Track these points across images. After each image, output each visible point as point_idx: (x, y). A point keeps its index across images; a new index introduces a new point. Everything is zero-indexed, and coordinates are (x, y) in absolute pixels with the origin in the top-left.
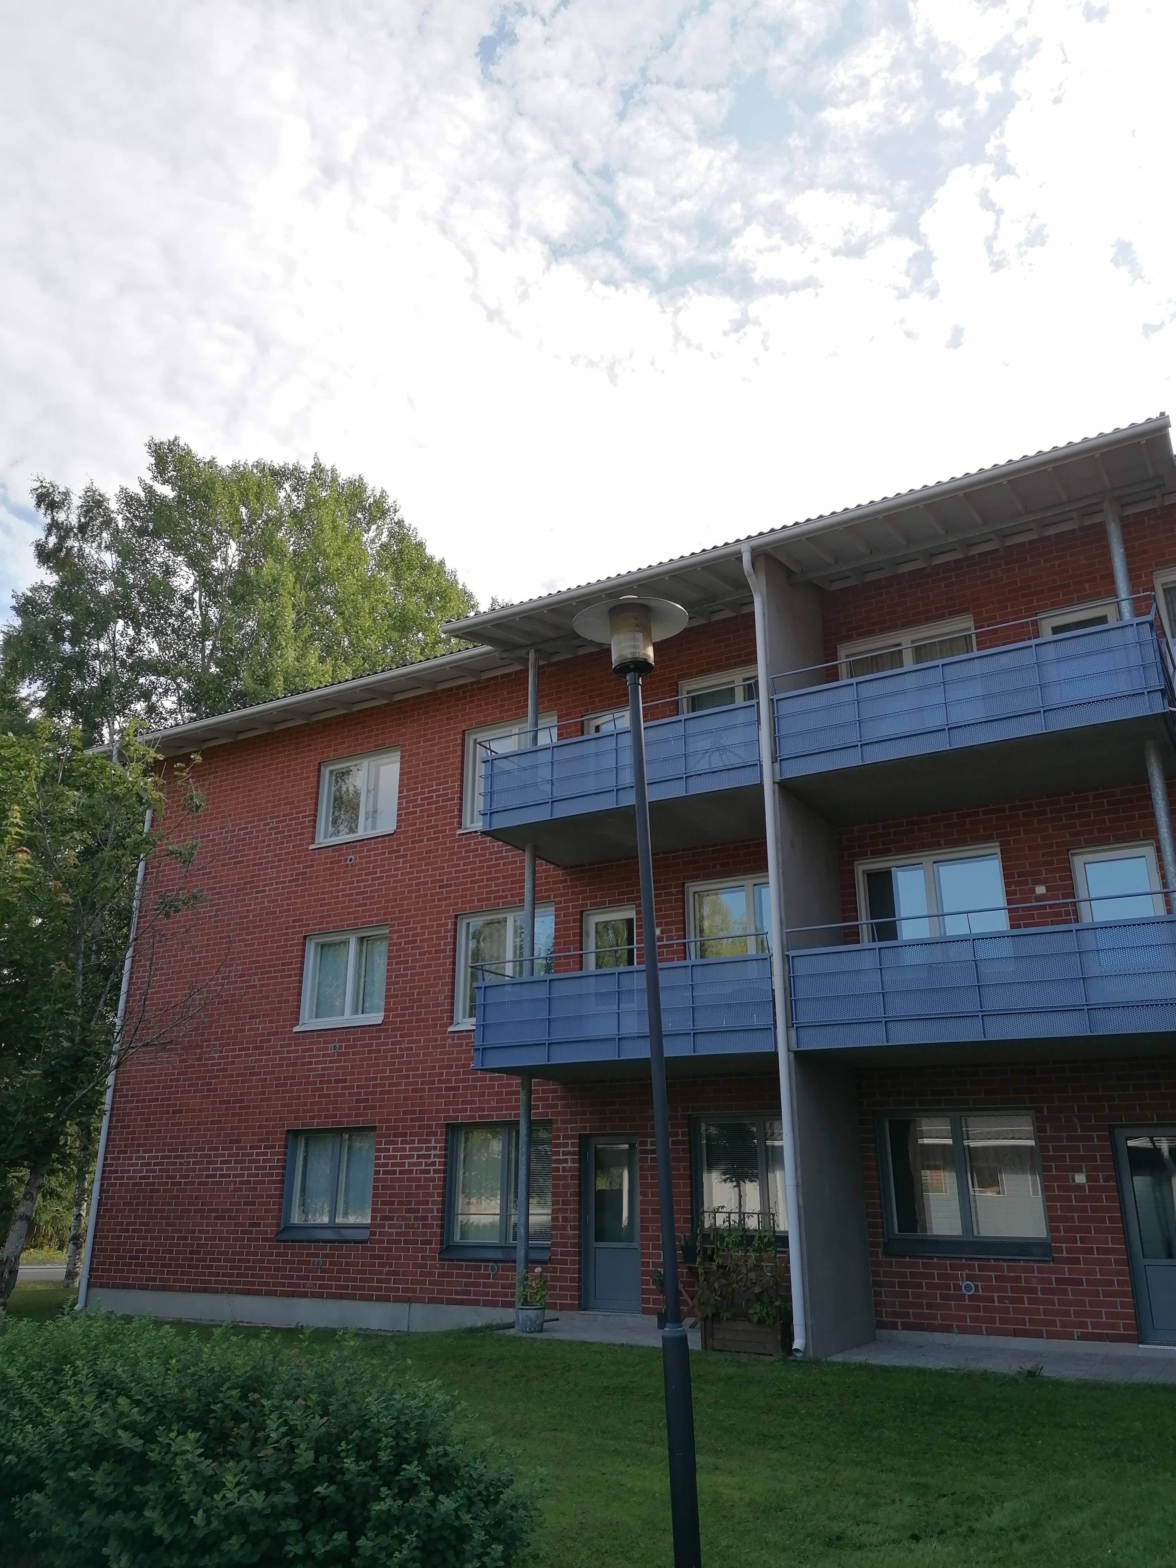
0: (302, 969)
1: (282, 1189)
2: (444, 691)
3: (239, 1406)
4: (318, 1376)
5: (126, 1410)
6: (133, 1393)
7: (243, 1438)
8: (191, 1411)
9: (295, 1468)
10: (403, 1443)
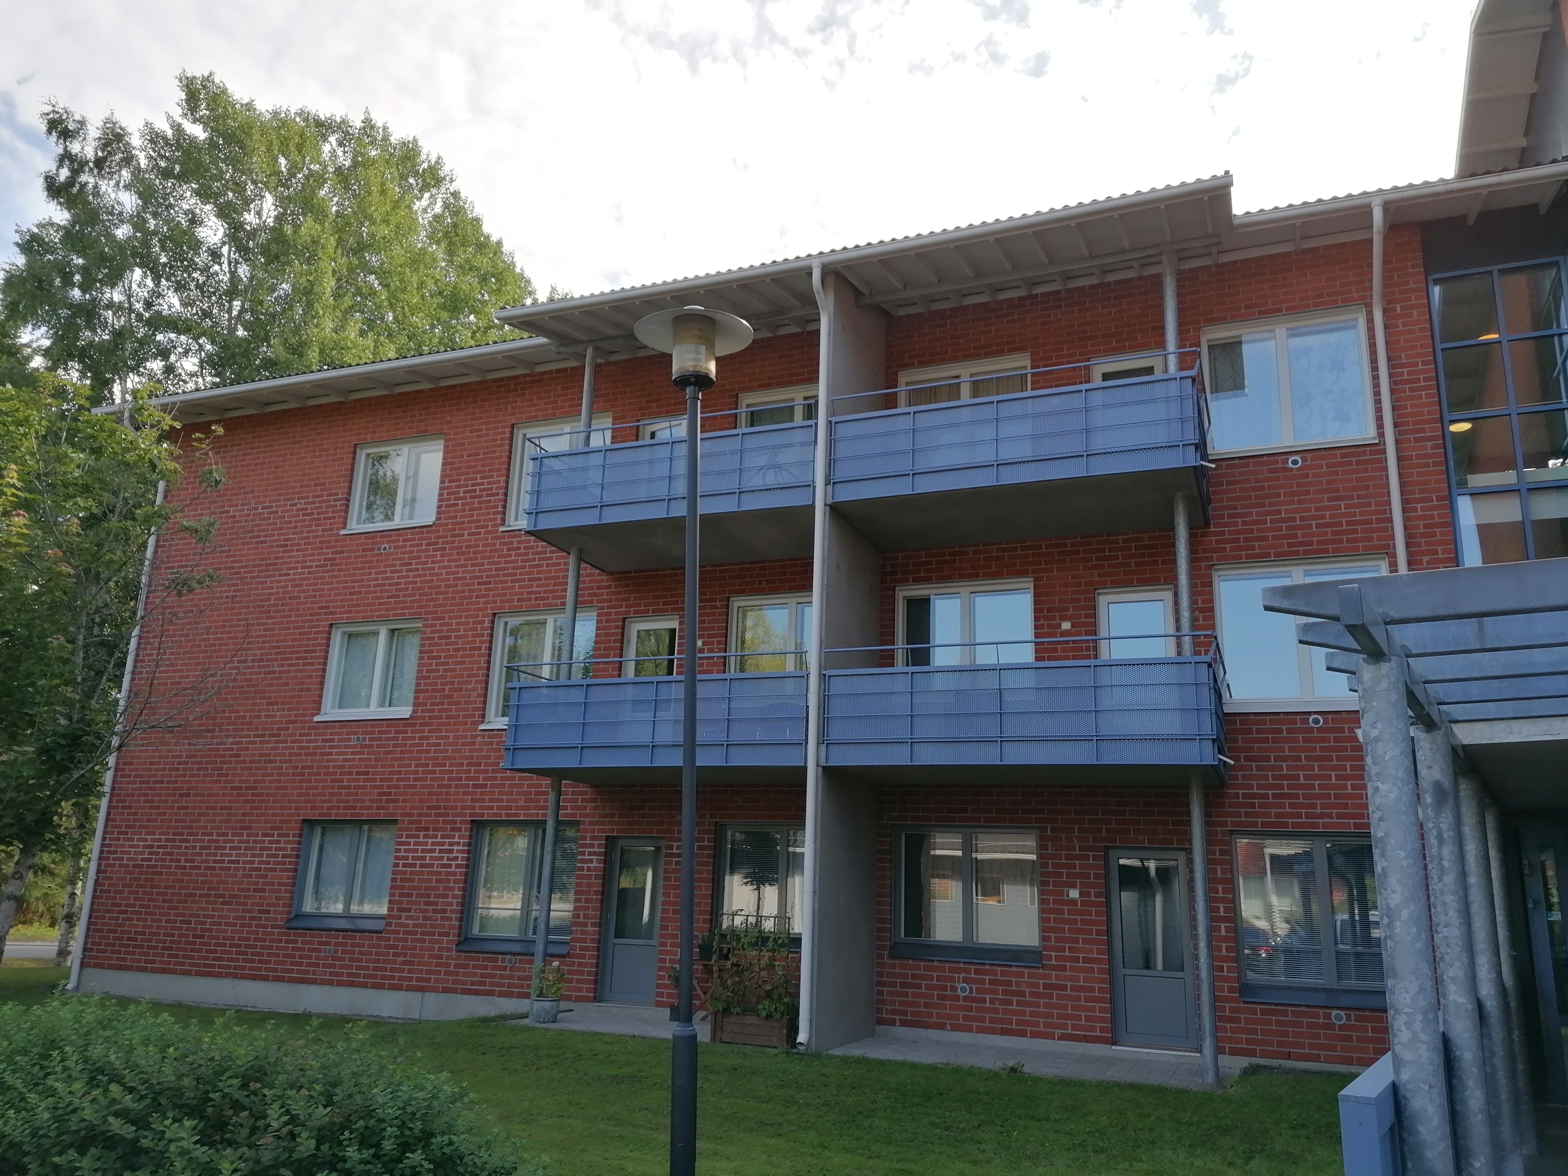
0: (326, 658)
1: (294, 878)
2: (494, 381)
3: (239, 1095)
4: (324, 1067)
5: (118, 1097)
6: (126, 1080)
7: (242, 1126)
8: (189, 1098)
9: (295, 1156)
10: (407, 1133)
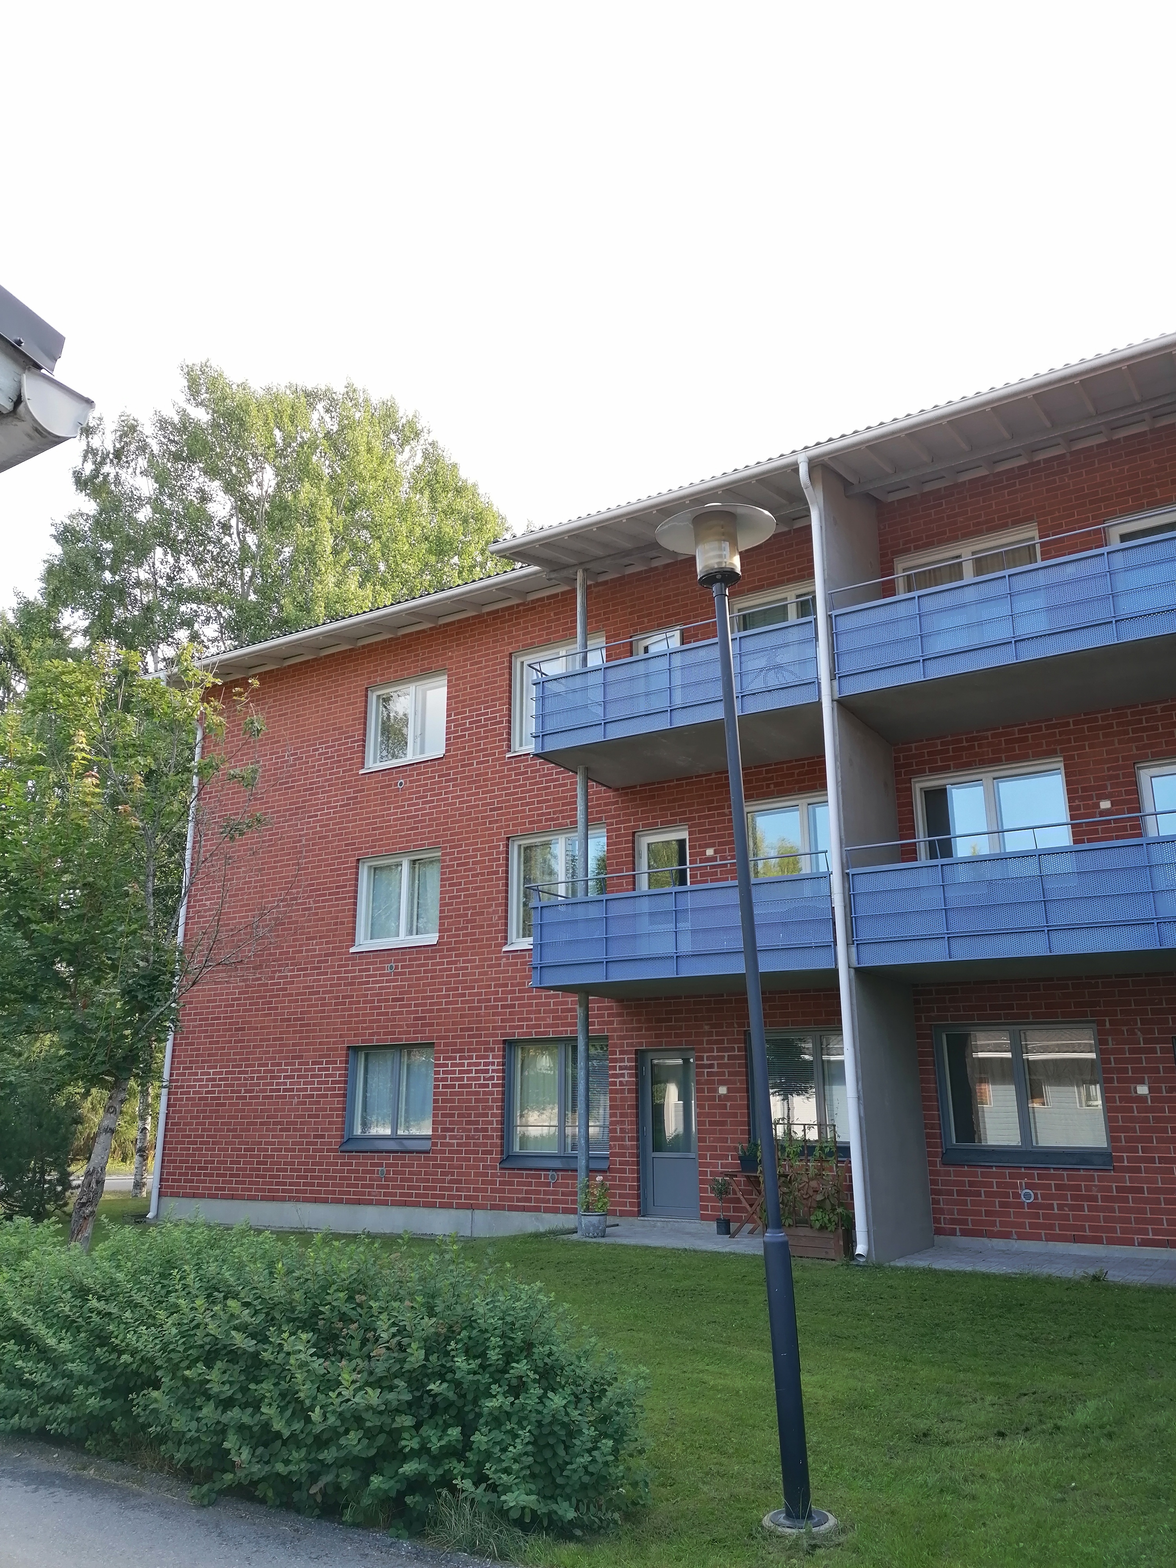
0: (356, 892)
1: (344, 1102)
2: (489, 613)
3: (346, 1308)
4: (422, 1279)
5: (237, 1312)
6: (242, 1295)
7: (352, 1337)
8: (301, 1312)
9: (407, 1367)
10: (510, 1343)
